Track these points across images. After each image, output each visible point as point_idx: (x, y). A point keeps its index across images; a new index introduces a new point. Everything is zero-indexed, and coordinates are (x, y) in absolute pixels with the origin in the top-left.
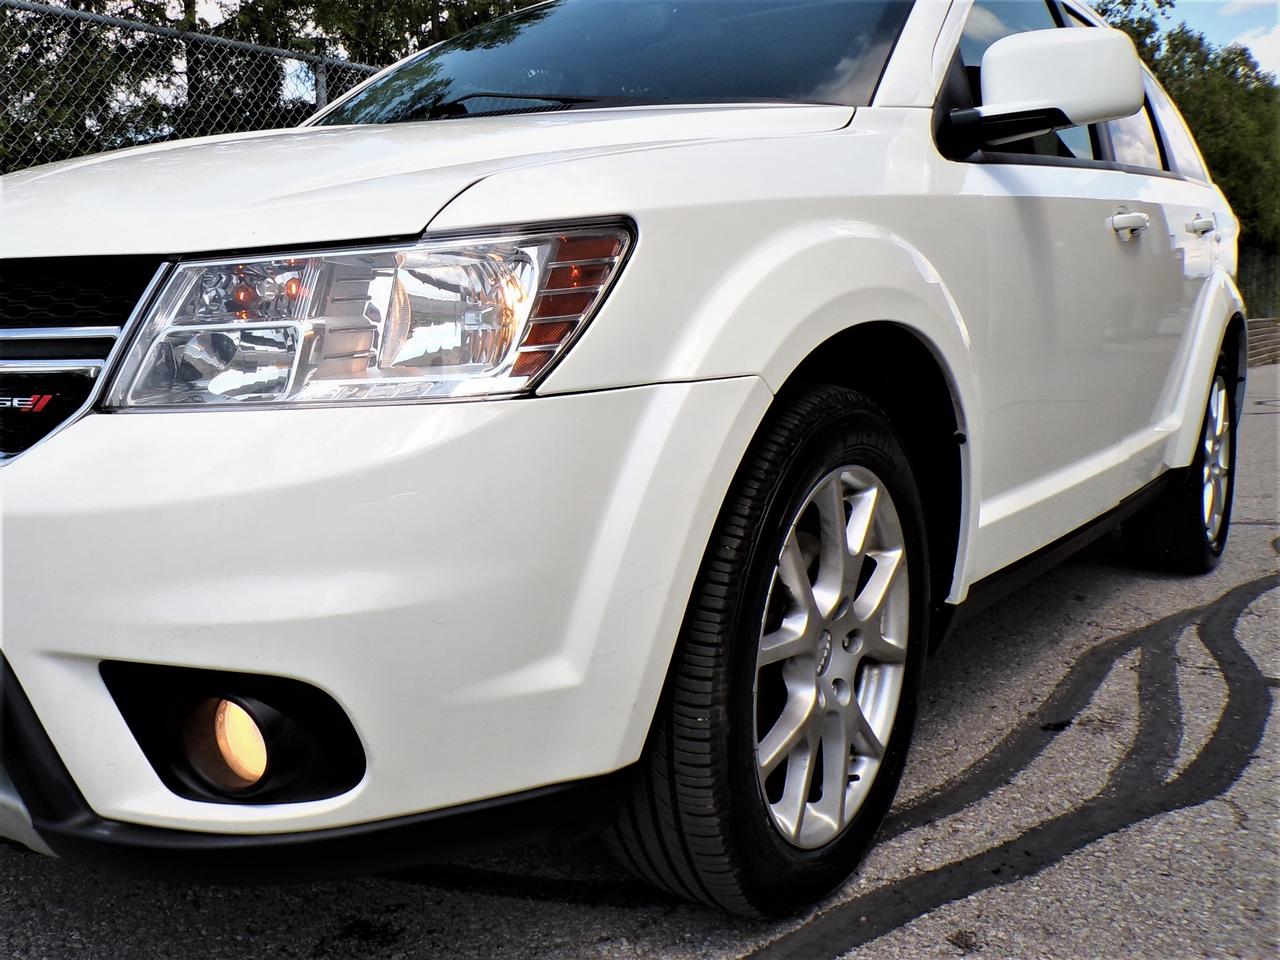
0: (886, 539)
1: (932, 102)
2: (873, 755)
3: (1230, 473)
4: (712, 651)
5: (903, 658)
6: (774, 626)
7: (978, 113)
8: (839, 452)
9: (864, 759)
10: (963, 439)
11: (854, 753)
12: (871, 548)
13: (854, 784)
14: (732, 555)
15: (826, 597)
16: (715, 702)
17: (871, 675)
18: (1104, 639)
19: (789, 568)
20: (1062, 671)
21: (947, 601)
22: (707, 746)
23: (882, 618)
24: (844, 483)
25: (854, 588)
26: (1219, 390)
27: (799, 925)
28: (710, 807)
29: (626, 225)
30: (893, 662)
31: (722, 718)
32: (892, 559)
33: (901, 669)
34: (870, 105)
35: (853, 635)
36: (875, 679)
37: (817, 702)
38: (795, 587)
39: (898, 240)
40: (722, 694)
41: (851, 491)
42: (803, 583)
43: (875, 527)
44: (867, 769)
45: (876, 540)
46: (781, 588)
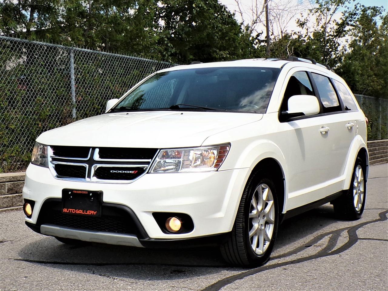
0: (270, 199)
1: (278, 110)
2: (268, 241)
3: (365, 193)
4: (242, 213)
5: (274, 223)
6: (251, 212)
7: (287, 113)
8: (262, 181)
9: (267, 242)
10: (284, 179)
11: (265, 240)
12: (267, 201)
13: (265, 246)
14: (245, 198)
15: (260, 208)
16: (243, 222)
17: (267, 226)
18: (324, 233)
19: (253, 202)
20: (312, 238)
21: (282, 213)
22: (242, 230)
23: (270, 213)
24: (262, 187)
25: (264, 207)
26: (359, 169)
27: (256, 269)
28: (242, 241)
29: (229, 144)
30: (272, 223)
31: (244, 225)
32: (271, 203)
33: (273, 225)
34: (266, 113)
35: (264, 216)
36: (268, 227)
37: (258, 227)
38: (254, 205)
39: (270, 142)
40: (244, 221)
41: (263, 189)
42: (256, 205)
43: (268, 196)
44: (268, 244)
45: (268, 199)
46: (252, 205)
